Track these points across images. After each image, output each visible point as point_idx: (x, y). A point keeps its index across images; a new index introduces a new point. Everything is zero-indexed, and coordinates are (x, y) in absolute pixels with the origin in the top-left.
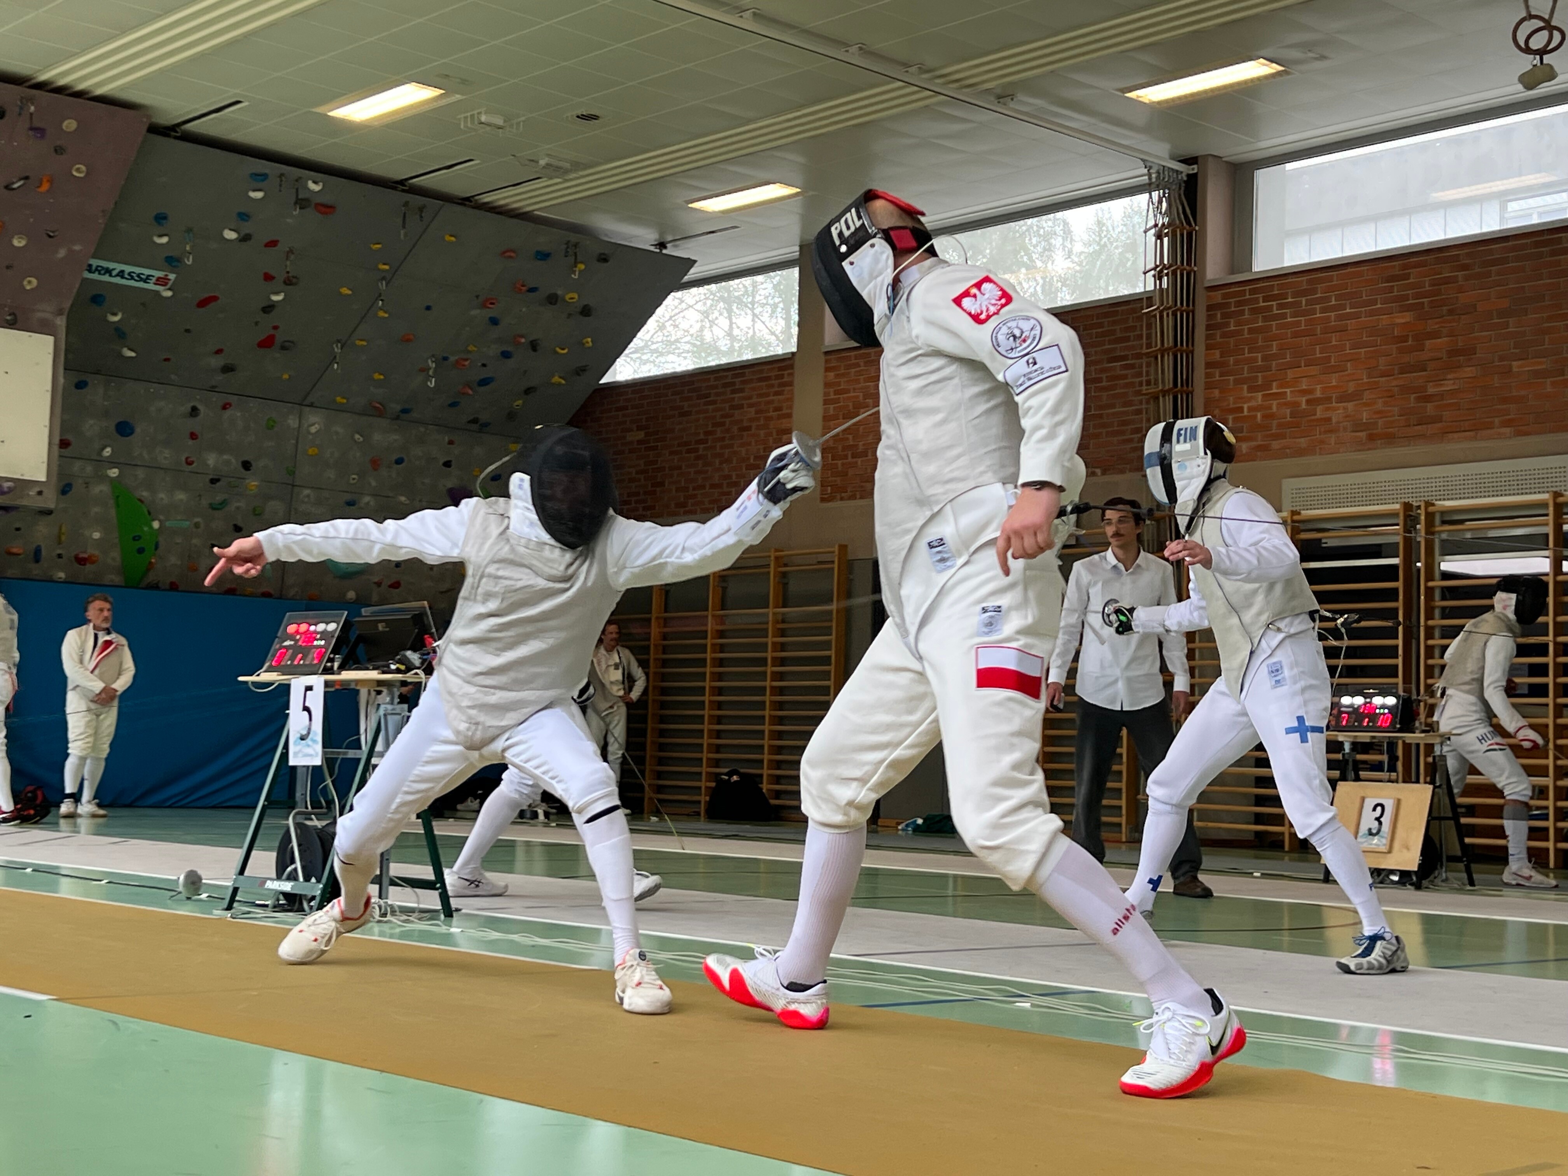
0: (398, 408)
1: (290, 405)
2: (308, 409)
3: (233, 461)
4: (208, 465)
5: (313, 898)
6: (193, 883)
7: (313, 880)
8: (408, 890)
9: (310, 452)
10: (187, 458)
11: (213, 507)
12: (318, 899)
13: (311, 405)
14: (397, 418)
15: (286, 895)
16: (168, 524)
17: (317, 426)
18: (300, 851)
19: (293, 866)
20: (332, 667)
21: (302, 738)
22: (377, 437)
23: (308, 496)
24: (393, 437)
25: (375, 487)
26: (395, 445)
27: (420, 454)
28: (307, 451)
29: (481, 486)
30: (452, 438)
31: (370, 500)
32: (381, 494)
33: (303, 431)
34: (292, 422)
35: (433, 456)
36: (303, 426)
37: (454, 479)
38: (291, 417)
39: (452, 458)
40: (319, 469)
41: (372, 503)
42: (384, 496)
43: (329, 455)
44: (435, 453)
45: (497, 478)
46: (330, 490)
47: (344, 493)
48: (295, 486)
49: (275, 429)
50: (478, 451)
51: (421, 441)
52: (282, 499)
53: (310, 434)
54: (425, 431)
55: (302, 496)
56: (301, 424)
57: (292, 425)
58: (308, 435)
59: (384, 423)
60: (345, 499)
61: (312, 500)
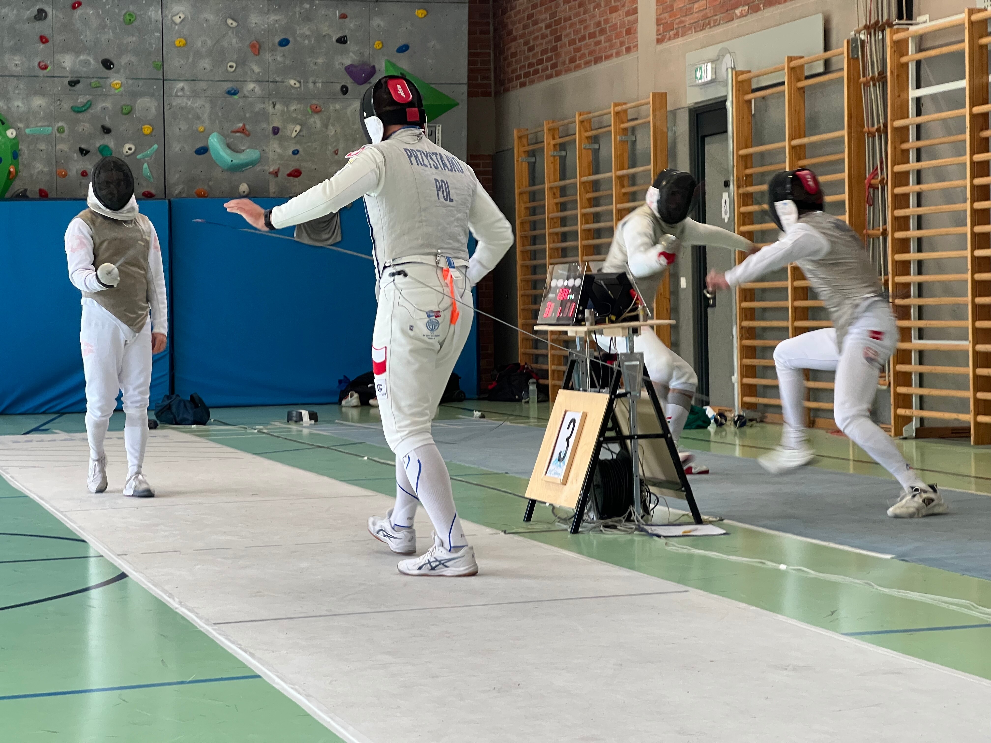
3: (92, 61)
4: (64, 68)
9: (177, 43)
10: (39, 63)
11: (78, 110)
16: (28, 131)
17: (180, 15)
22: (254, 19)
23: (182, 89)
24: (273, 18)
25: (259, 73)
26: (277, 25)
27: (308, 33)
28: (174, 42)
29: (386, 60)
30: (343, 12)
31: (255, 87)
32: (267, 79)
33: (167, 22)
34: (153, 13)
35: (324, 34)
36: (166, 16)
37: (351, 54)
38: (151, 9)
39: (347, 33)
40: (191, 60)
41: (258, 90)
42: (271, 82)
43: (199, 44)
44: (325, 29)
45: (403, 49)
46: (207, 81)
47: (223, 83)
48: (166, 80)
49: (136, 23)
50: (378, 22)
51: (307, 18)
52: (152, 95)
53: (176, 24)
54: (311, 7)
55: (176, 89)
56: (164, 14)
57: (153, 18)
58: (173, 25)
59: (260, 4)
60: (225, 88)
61: (188, 93)
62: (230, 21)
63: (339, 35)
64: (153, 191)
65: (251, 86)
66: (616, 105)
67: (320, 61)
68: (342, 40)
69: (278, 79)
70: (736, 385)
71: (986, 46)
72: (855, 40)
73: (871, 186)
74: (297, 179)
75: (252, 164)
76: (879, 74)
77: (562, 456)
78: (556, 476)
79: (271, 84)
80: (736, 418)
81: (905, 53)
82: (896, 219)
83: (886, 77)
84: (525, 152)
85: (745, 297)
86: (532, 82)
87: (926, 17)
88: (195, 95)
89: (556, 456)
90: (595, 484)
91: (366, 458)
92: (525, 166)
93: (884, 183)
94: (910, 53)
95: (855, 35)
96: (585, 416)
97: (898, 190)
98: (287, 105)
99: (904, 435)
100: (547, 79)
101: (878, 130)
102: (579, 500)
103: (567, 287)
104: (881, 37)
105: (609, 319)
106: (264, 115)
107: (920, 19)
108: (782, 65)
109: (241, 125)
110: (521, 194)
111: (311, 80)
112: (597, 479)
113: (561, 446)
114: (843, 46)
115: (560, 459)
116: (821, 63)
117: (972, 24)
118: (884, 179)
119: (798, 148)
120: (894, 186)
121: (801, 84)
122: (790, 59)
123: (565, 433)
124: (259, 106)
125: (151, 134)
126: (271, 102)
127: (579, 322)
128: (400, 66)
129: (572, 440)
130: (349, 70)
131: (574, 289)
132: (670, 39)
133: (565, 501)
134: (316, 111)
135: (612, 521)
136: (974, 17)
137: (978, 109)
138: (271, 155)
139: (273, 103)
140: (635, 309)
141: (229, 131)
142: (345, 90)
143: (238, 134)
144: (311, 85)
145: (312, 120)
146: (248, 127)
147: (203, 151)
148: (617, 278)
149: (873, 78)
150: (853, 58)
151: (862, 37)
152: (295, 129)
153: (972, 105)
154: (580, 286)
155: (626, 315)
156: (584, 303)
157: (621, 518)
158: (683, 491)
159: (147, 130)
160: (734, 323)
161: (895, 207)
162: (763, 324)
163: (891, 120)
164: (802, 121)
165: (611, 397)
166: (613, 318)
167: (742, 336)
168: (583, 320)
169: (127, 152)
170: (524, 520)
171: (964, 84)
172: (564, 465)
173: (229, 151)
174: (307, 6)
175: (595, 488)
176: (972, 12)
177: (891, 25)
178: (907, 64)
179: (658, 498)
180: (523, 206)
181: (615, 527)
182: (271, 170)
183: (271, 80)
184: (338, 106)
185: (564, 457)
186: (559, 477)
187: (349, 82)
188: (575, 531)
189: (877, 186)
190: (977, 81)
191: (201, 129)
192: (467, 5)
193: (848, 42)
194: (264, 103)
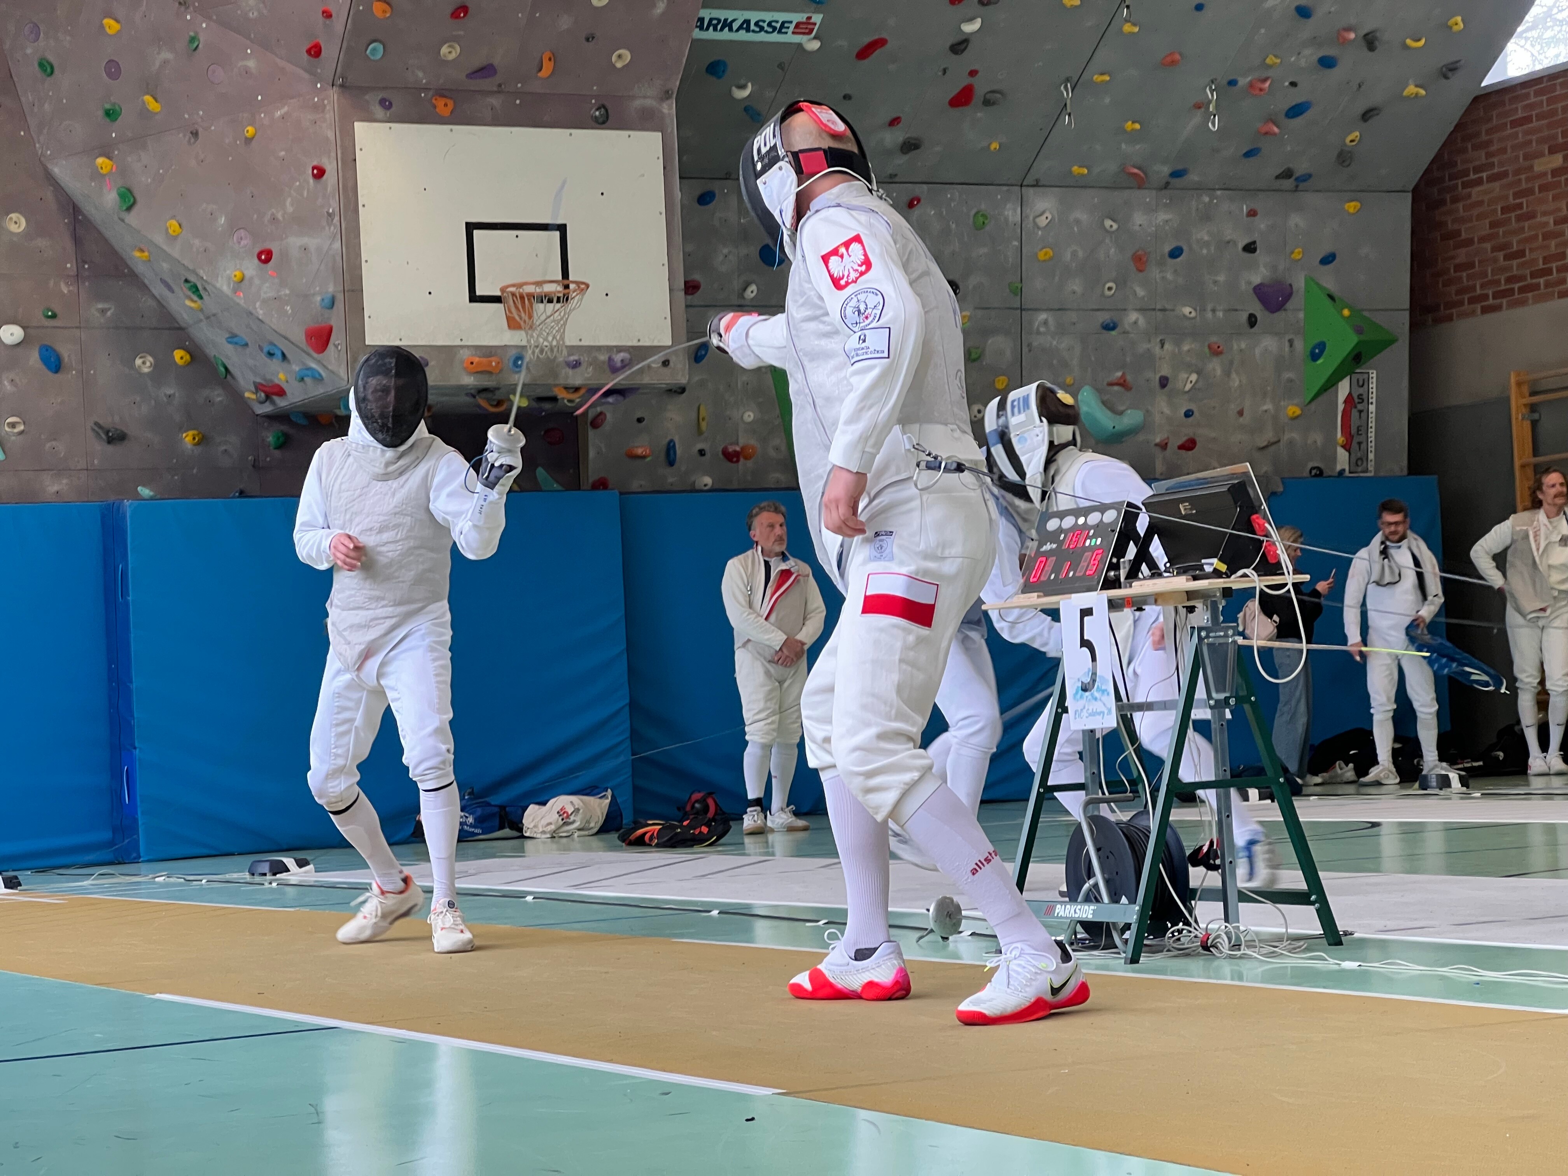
0: (1166, 170)
1: (1005, 188)
2: (1031, 190)
5: (1127, 927)
6: (949, 915)
7: (1124, 900)
8: (1268, 907)
9: (1041, 256)
12: (1134, 927)
13: (1037, 184)
14: (1167, 186)
15: (1087, 925)
17: (1047, 214)
18: (1099, 858)
19: (1092, 881)
20: (1118, 578)
21: (1085, 689)
22: (1139, 219)
23: (1046, 323)
24: (1163, 216)
25: (1143, 297)
26: (1167, 228)
27: (1206, 238)
28: (1036, 255)
29: (1306, 276)
30: (1253, 206)
31: (1138, 319)
32: (1154, 307)
33: (1028, 224)
34: (1010, 213)
35: (1228, 238)
36: (1027, 217)
37: (1262, 269)
38: (1008, 206)
39: (1256, 237)
40: (1057, 280)
41: (1142, 322)
42: (1159, 310)
43: (1068, 256)
44: (1229, 233)
45: (1328, 259)
46: (1076, 310)
47: (1098, 313)
48: (1024, 310)
49: (989, 227)
50: (1296, 220)
51: (1206, 217)
52: (1006, 332)
53: (1039, 228)
54: (1211, 201)
55: (1037, 324)
56: (1024, 215)
57: (1011, 219)
58: (1036, 230)
59: (1148, 196)
60: (1101, 320)
61: (1052, 328)
62: (1108, 223)
63: (1246, 241)
65: (1133, 316)
67: (1221, 278)
68: (1250, 248)
69: (1168, 307)
74: (1190, 453)
75: (1135, 431)
79: (1159, 313)
84: (1525, 405)
88: (1062, 330)
92: (1527, 425)
98: (1178, 343)
100: (1559, 297)
106: (1149, 359)
109: (1119, 374)
110: (1523, 466)
111: (1209, 307)
124: (1143, 347)
126: (1158, 340)
128: (1325, 285)
130: (1261, 292)
134: (1216, 352)
138: (1157, 418)
139: (1161, 341)
141: (1105, 383)
142: (1252, 321)
143: (1116, 388)
144: (1209, 315)
145: (1210, 366)
146: (1129, 378)
152: (1190, 379)
159: (1000, 382)
173: (1107, 412)
174: (1207, 199)
182: (1158, 440)
183: (1158, 307)
184: (1243, 345)
187: (1256, 308)
191: (1069, 380)
192: (1410, 195)
194: (1150, 341)
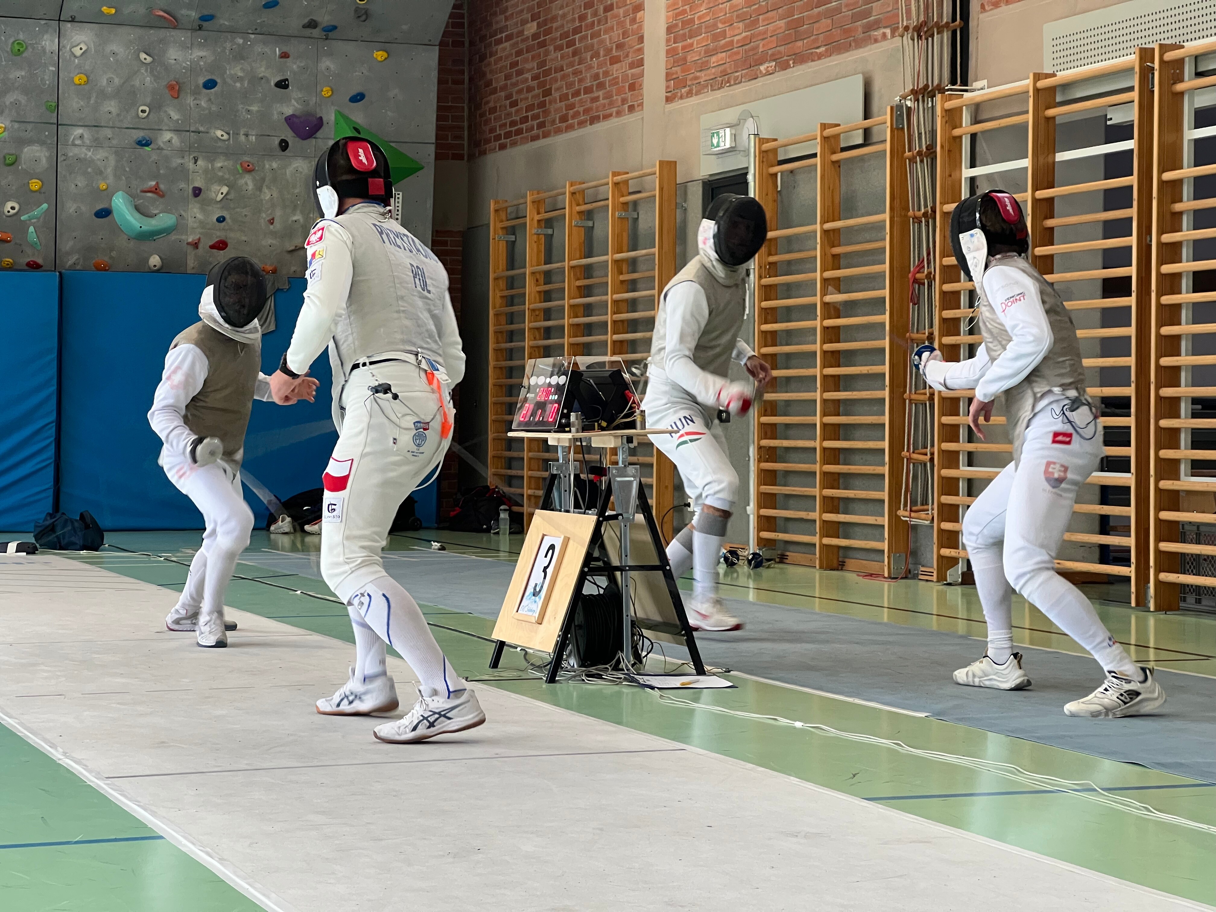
0: (194, 14)
1: (43, 22)
2: (69, 25)
9: (78, 80)
13: (73, 20)
14: (200, 28)
17: (82, 46)
22: (174, 54)
23: (81, 137)
24: (197, 53)
25: (178, 120)
26: (202, 63)
27: (240, 74)
28: (73, 79)
29: (336, 110)
30: (285, 49)
31: (172, 137)
32: (188, 129)
33: (65, 54)
34: (47, 43)
35: (260, 76)
36: (64, 47)
37: (293, 102)
38: (45, 37)
39: (288, 75)
40: (92, 102)
41: (176, 141)
42: (193, 132)
43: (104, 82)
44: (262, 70)
45: (358, 98)
46: (112, 127)
47: (133, 131)
48: (60, 125)
49: (24, 55)
50: (327, 64)
51: (240, 56)
52: (42, 143)
53: (75, 57)
54: (245, 43)
55: (72, 137)
56: (61, 45)
57: (48, 49)
58: (73, 58)
59: (182, 36)
60: (135, 137)
61: (88, 142)
62: (143, 56)
63: (278, 78)
64: (40, 261)
65: (167, 136)
66: (615, 174)
67: (254, 108)
68: (282, 85)
69: (201, 129)
70: (751, 517)
71: (1054, 118)
72: (900, 107)
73: (916, 281)
74: (221, 252)
75: (167, 231)
76: (927, 148)
77: (538, 590)
78: (530, 613)
79: (192, 134)
80: (750, 557)
81: (958, 124)
82: (944, 321)
83: (935, 152)
84: (502, 228)
85: (766, 410)
86: (514, 144)
87: (984, 83)
88: (97, 144)
89: (530, 589)
90: (576, 624)
91: (299, 592)
92: (502, 246)
93: (930, 277)
94: (964, 125)
95: (900, 101)
96: (566, 542)
97: (947, 287)
98: (212, 161)
99: (949, 581)
100: (531, 141)
101: (925, 215)
102: (558, 641)
103: (550, 385)
104: (930, 105)
105: (599, 425)
106: (183, 173)
107: (977, 85)
108: (815, 133)
109: (153, 183)
110: (496, 279)
111: (242, 132)
112: (579, 619)
113: (537, 576)
114: (886, 114)
115: (535, 594)
116: (861, 132)
117: (1037, 91)
118: (931, 273)
119: (831, 233)
120: (943, 282)
121: (835, 157)
122: (824, 126)
123: (542, 561)
124: (177, 161)
125: (39, 191)
126: (192, 157)
127: (562, 428)
128: (354, 119)
129: (550, 571)
130: (290, 120)
131: (559, 388)
132: (681, 98)
133: (540, 643)
134: (248, 170)
135: (596, 669)
136: (1041, 84)
137: (1042, 194)
138: (191, 222)
139: (194, 157)
140: (631, 414)
141: (139, 191)
142: (284, 145)
143: (149, 194)
144: (242, 138)
145: (241, 182)
146: (162, 187)
147: (105, 213)
148: (610, 376)
149: (920, 153)
150: (898, 129)
151: (909, 103)
152: (221, 191)
153: (1035, 188)
154: (564, 385)
155: (620, 421)
156: (569, 406)
157: (607, 666)
158: (683, 635)
159: (35, 185)
160: (751, 441)
161: (943, 308)
162: (786, 443)
163: (941, 203)
164: (837, 201)
165: (598, 519)
166: (604, 424)
167: (760, 457)
168: (568, 425)
169: (9, 212)
170: (490, 667)
171: (1026, 163)
172: (540, 600)
173: (138, 215)
174: (241, 41)
175: (577, 628)
176: (1038, 77)
177: (942, 91)
178: (960, 137)
179: (652, 643)
180: (499, 294)
181: (600, 677)
182: (190, 240)
183: (192, 129)
184: (275, 165)
185: (540, 591)
186: (534, 615)
187: (288, 135)
188: (552, 679)
189: (922, 281)
190: (1041, 160)
191: (103, 186)
192: (437, 48)
193: (892, 108)
194: (183, 157)
